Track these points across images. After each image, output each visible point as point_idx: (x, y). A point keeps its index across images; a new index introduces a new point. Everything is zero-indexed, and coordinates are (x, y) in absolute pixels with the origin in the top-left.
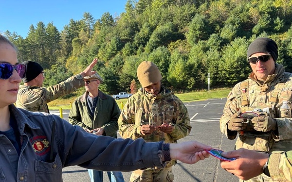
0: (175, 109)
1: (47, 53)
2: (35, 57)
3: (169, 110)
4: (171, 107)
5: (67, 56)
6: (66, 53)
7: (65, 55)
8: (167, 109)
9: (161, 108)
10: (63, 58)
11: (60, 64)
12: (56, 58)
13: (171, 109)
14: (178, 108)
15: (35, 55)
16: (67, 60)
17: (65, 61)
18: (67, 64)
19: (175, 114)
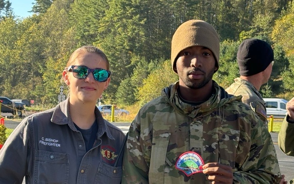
0: (242, 136)
1: (234, 5)
2: (209, 13)
3: (227, 138)
4: (233, 132)
5: (277, 13)
6: (276, 6)
7: (272, 10)
8: (224, 137)
9: (210, 133)
10: (268, 17)
11: (260, 29)
12: (252, 16)
13: (233, 137)
14: (247, 136)
15: (209, 9)
16: (277, 22)
17: (272, 23)
18: (276, 30)
19: (241, 148)
